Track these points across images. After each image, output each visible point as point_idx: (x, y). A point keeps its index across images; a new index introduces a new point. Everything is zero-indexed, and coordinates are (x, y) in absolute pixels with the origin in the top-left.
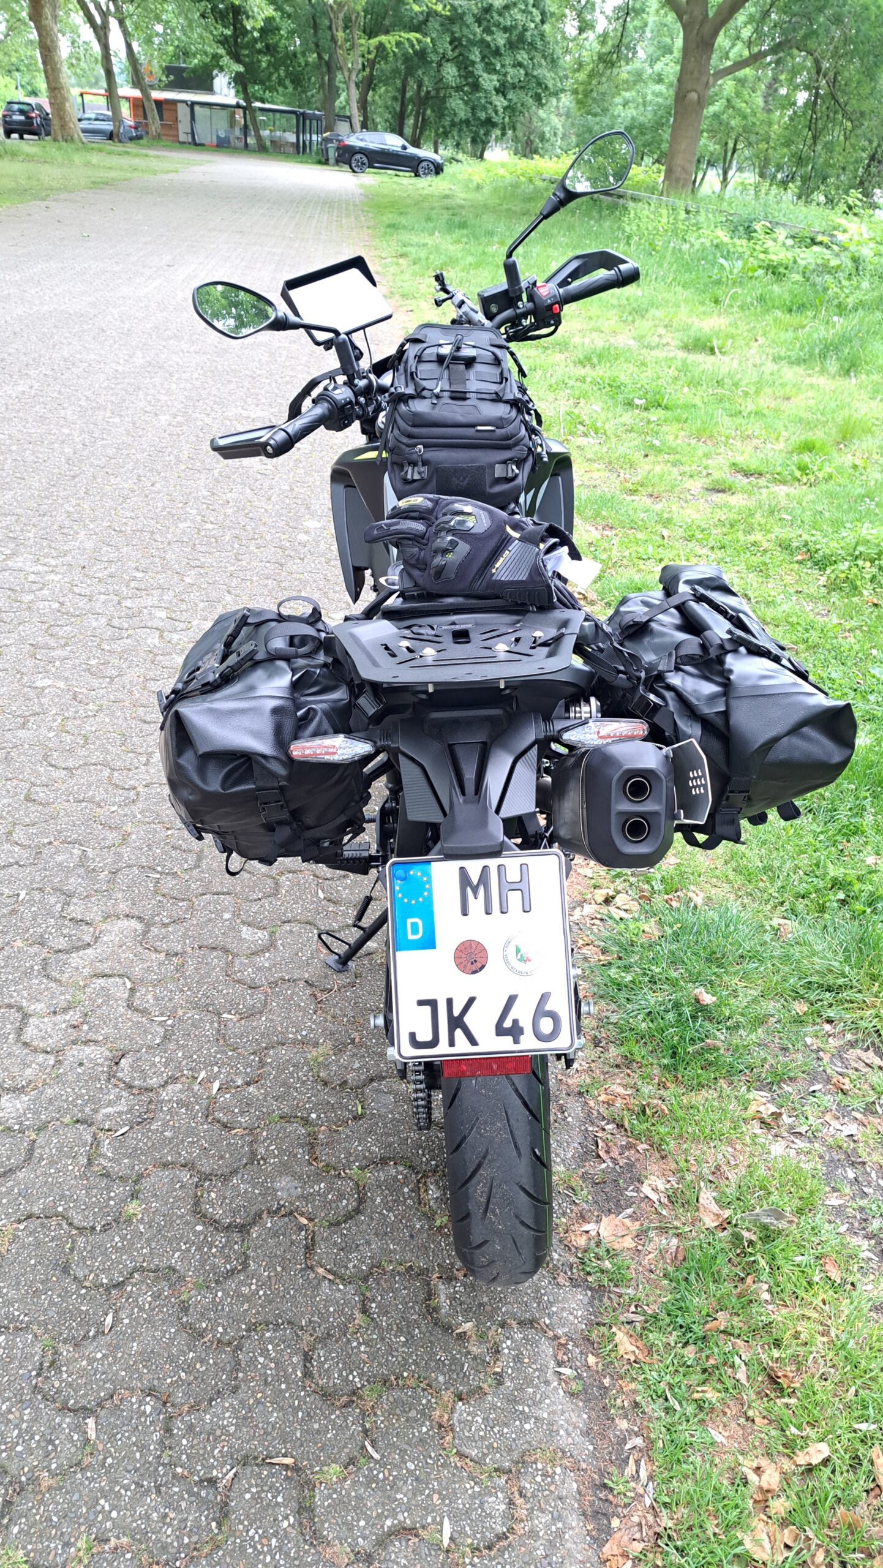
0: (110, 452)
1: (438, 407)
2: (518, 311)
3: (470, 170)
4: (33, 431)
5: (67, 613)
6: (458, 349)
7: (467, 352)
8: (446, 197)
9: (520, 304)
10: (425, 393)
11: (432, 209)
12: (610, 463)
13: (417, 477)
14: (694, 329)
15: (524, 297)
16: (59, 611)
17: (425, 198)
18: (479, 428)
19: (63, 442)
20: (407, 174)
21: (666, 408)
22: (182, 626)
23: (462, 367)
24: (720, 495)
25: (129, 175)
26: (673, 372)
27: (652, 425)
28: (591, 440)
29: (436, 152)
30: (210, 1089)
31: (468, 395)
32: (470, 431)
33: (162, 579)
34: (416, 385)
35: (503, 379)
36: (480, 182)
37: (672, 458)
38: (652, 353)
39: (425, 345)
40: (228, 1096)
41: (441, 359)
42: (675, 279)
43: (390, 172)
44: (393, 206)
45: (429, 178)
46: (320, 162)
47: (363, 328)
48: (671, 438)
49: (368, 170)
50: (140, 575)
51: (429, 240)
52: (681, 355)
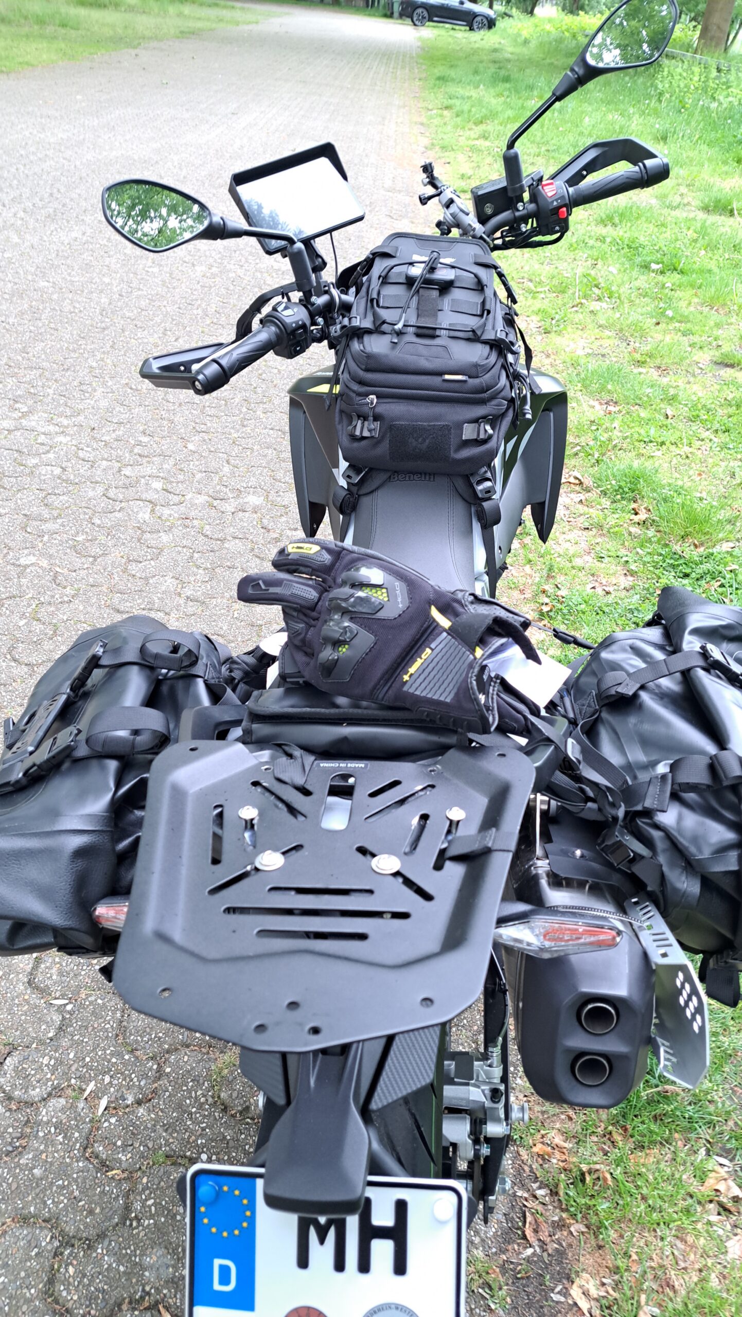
0: (143, 303)
1: (399, 347)
2: (517, 214)
3: (520, 25)
4: (77, 279)
5: (66, 481)
6: (432, 270)
7: (443, 274)
8: (495, 50)
9: (520, 206)
10: (385, 327)
11: (481, 62)
12: (621, 330)
13: (366, 434)
14: (715, 189)
15: (526, 196)
16: (59, 478)
17: (475, 52)
18: (447, 377)
19: (101, 291)
20: (463, 28)
21: (682, 272)
22: (176, 499)
23: (435, 293)
24: (728, 369)
25: (214, 25)
26: (691, 234)
27: (667, 291)
28: (604, 305)
29: (491, 7)
30: (96, 1107)
31: (438, 332)
32: (435, 381)
33: (165, 444)
34: (375, 315)
35: (484, 311)
36: (528, 37)
37: (683, 327)
38: (673, 213)
39: (392, 262)
40: (113, 1120)
41: (410, 282)
42: (700, 138)
43: (447, 26)
44: (445, 59)
45: (482, 32)
46: (385, 16)
47: (330, 231)
48: (683, 304)
49: (428, 23)
50: (145, 439)
51: (474, 93)
52: (701, 215)
